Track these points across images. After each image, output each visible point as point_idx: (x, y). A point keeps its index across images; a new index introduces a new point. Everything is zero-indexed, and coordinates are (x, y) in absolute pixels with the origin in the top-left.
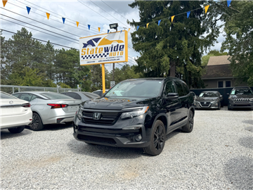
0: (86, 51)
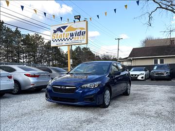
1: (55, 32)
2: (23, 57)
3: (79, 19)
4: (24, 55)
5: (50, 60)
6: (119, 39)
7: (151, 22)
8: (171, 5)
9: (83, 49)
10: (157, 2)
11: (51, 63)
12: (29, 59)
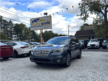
0: (33, 24)
1: (33, 22)
2: (14, 37)
3: (46, 15)
4: (15, 35)
6: (69, 26)
9: (49, 32)
11: (30, 40)
12: (17, 38)
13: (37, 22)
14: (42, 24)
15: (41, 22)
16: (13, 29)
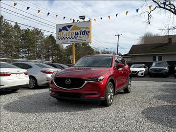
1: (61, 30)
2: (23, 52)
3: (83, 19)
5: (49, 55)
6: (118, 35)
7: (150, 20)
8: (169, 4)
10: (156, 2)
12: (28, 54)
13: (67, 30)
14: (77, 34)
15: (74, 31)
16: (21, 39)
